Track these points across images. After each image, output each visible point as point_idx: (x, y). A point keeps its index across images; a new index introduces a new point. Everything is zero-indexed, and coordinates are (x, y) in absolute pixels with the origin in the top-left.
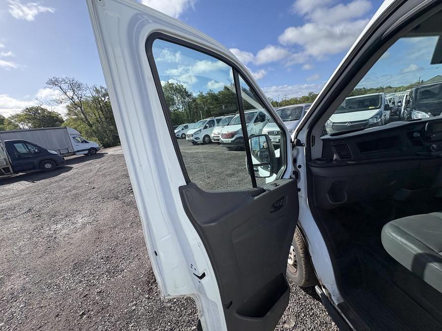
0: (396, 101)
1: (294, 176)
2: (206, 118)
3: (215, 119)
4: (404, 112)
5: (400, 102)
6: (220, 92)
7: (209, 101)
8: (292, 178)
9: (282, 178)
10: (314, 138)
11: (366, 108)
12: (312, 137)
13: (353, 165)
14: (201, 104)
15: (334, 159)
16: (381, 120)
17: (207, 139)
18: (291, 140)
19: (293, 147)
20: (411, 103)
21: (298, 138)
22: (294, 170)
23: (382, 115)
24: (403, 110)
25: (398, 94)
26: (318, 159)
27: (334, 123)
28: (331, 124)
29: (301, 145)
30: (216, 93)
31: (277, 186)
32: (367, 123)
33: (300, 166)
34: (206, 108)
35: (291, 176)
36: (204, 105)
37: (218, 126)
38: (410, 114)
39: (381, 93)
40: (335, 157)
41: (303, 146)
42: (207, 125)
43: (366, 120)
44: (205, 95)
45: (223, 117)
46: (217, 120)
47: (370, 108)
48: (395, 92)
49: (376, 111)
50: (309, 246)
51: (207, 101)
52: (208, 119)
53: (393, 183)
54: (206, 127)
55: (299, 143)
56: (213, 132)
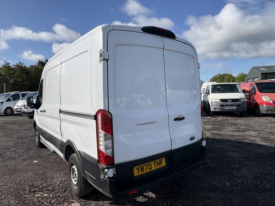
2: (9, 92)
3: (20, 93)
6: (32, 66)
7: (17, 74)
14: (5, 75)
17: (9, 111)
30: (28, 66)
34: (12, 81)
36: (10, 77)
37: (22, 99)
42: (11, 98)
44: (12, 66)
45: (29, 92)
46: (22, 94)
51: (14, 74)
52: (13, 93)
54: (9, 100)
56: (17, 105)
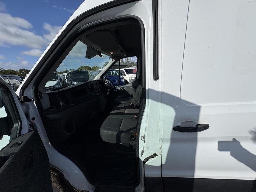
0: (62, 78)
1: (31, 129)
5: (64, 78)
8: (32, 131)
9: (20, 135)
10: (40, 93)
11: (51, 80)
12: (39, 92)
18: (18, 96)
19: (22, 103)
21: (24, 95)
22: (29, 123)
24: (67, 82)
26: (49, 108)
29: (30, 100)
31: (20, 144)
32: (54, 88)
33: (33, 119)
35: (29, 129)
38: (71, 83)
39: (56, 73)
40: (61, 104)
41: (32, 101)
43: (53, 86)
47: (53, 80)
49: (57, 81)
50: (64, 174)
55: (26, 99)
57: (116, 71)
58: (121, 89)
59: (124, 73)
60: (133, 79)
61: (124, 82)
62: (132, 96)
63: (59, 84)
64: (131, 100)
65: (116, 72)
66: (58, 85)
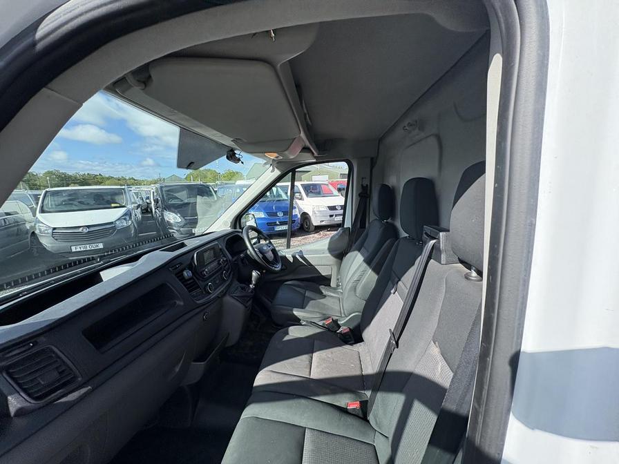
0: (144, 196)
4: (155, 212)
5: (148, 198)
13: (82, 398)
15: (12, 410)
16: (132, 222)
20: (160, 202)
23: (131, 215)
24: (153, 209)
25: (144, 188)
27: (54, 229)
28: (50, 231)
38: (163, 215)
39: (123, 187)
43: (112, 223)
47: (113, 205)
48: (140, 185)
49: (123, 210)
53: (177, 370)
57: (281, 187)
58: (294, 257)
59: (300, 193)
60: (323, 209)
61: (299, 216)
62: (326, 281)
63: (128, 218)
64: (325, 296)
65: (279, 189)
66: (125, 219)
